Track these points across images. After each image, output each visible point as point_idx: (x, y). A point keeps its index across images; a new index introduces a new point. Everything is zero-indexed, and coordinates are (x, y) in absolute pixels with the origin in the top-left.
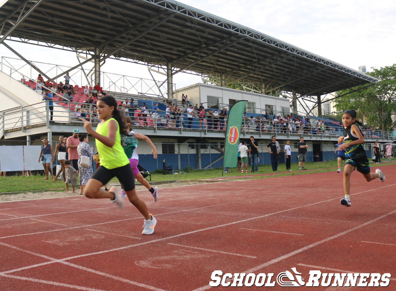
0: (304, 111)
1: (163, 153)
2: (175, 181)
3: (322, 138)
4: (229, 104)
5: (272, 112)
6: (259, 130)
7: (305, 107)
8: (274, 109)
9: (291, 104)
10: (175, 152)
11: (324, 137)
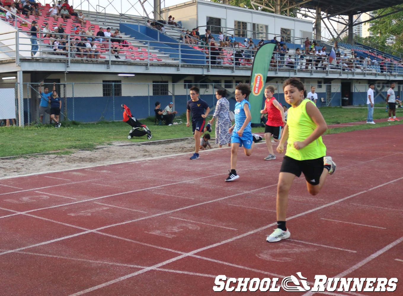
0: (331, 35)
1: (154, 94)
2: (187, 139)
3: (355, 75)
4: (233, 27)
5: (289, 37)
6: (275, 66)
7: (332, 30)
8: (292, 35)
9: (314, 26)
10: (169, 92)
11: (358, 74)
